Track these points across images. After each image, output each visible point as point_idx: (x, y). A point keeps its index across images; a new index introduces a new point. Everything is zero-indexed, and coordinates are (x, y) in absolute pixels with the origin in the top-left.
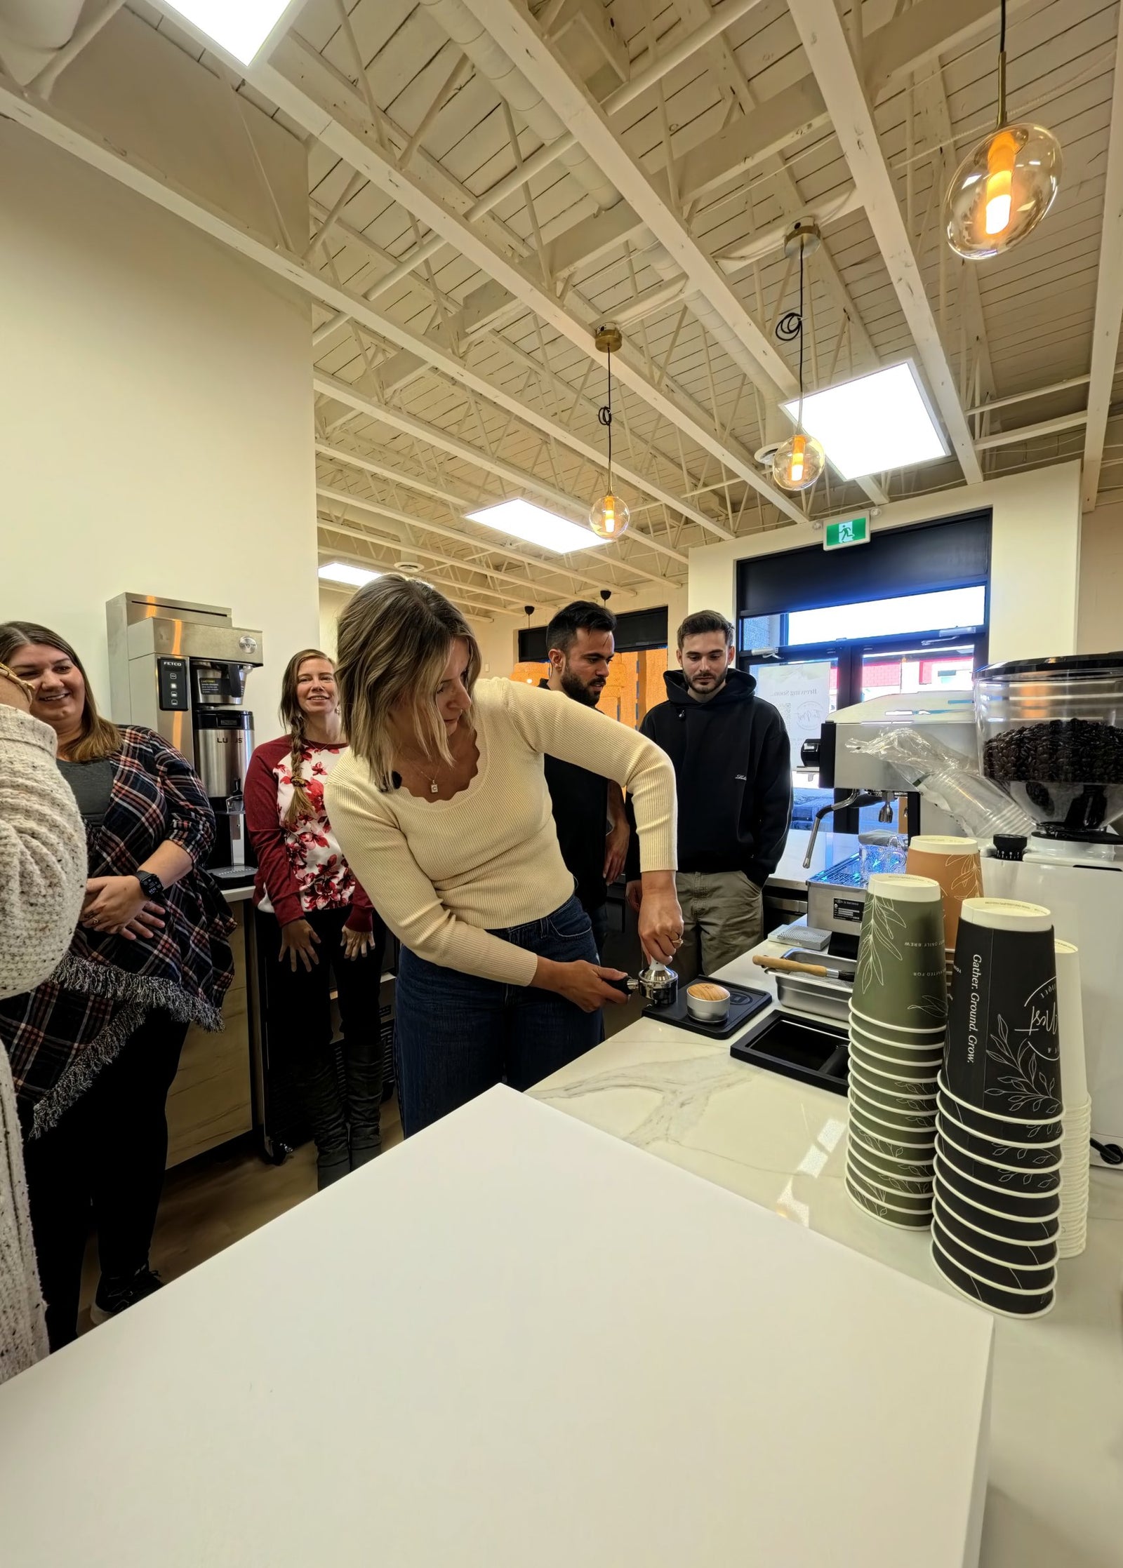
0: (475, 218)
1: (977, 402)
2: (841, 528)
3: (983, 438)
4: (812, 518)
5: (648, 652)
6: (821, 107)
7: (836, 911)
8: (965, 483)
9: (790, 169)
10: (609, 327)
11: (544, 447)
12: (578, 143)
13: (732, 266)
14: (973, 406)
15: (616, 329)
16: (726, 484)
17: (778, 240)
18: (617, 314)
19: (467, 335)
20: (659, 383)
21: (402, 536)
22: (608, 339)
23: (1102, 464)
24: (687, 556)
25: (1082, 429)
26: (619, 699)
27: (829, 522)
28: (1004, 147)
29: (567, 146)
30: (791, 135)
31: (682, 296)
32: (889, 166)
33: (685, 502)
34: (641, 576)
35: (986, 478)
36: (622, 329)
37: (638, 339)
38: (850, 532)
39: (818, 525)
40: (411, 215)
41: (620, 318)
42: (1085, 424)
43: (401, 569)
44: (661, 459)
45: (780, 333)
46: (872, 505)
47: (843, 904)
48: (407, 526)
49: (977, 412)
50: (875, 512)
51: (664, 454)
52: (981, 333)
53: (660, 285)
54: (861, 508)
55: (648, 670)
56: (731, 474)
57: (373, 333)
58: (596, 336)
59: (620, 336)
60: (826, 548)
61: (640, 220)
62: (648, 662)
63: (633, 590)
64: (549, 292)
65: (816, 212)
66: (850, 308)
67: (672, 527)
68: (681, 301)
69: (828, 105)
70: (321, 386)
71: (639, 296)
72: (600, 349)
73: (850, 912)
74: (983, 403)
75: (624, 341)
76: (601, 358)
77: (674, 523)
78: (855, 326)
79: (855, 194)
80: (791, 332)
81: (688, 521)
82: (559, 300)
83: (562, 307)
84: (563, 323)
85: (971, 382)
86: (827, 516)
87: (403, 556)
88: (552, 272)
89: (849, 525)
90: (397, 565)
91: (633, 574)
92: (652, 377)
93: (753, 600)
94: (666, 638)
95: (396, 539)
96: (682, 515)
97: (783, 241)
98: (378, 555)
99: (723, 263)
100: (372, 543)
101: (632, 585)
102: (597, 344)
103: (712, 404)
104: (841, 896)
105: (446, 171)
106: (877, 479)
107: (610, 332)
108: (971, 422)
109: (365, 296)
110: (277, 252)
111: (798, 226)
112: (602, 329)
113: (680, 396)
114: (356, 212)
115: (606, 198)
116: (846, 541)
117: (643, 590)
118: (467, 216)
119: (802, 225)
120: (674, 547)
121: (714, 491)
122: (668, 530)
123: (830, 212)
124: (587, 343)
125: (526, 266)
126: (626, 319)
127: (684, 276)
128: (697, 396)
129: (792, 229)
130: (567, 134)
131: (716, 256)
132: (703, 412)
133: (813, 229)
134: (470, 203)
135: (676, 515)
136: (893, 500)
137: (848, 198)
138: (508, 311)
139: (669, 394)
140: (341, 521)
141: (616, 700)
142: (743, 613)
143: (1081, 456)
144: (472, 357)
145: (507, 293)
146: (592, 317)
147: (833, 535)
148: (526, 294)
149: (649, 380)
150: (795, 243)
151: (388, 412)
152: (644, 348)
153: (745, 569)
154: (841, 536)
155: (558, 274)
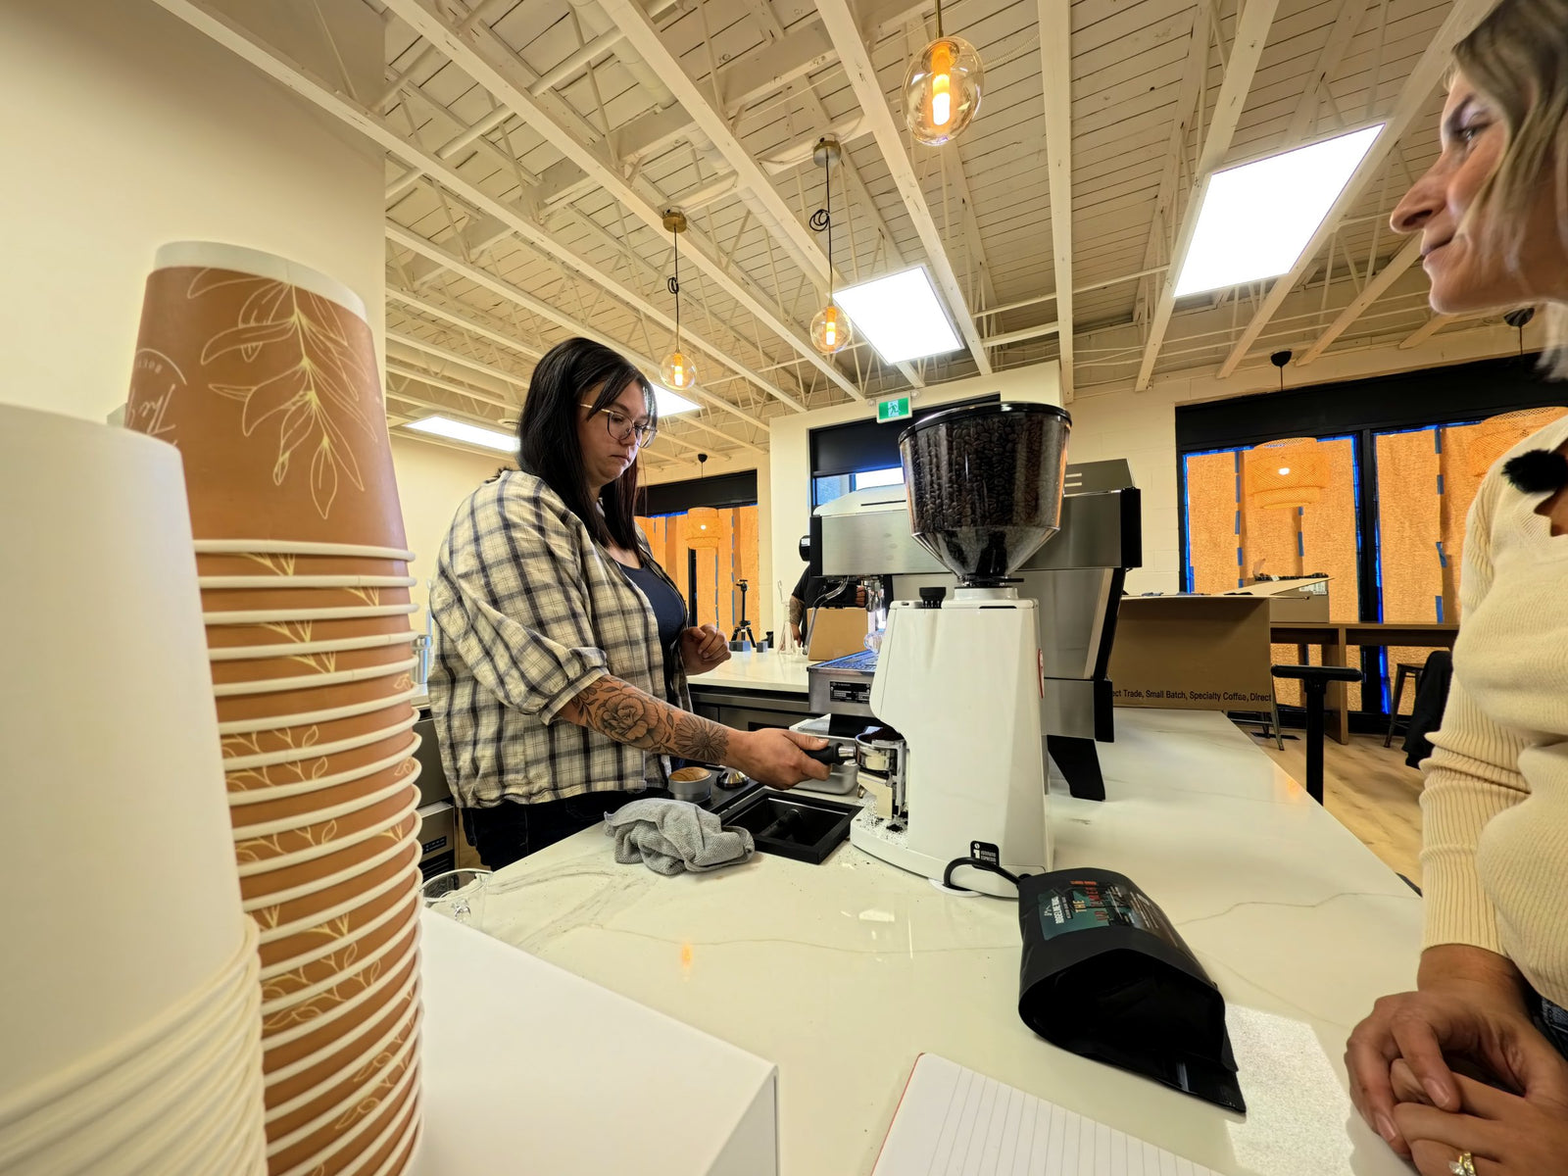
0: (538, 92)
1: (984, 308)
2: (889, 406)
3: (991, 338)
4: (867, 397)
5: (741, 508)
6: (830, 46)
7: (832, 693)
8: (979, 374)
9: (815, 90)
10: (674, 210)
11: (639, 323)
12: (625, 38)
13: (775, 169)
14: (980, 310)
15: (680, 213)
16: (796, 362)
17: (807, 152)
18: (681, 200)
19: (546, 205)
20: (727, 267)
21: (506, 395)
22: (675, 221)
23: (1074, 365)
24: (768, 425)
25: (1056, 335)
26: (717, 549)
27: (881, 400)
28: (943, 56)
29: (616, 39)
30: (810, 62)
31: (734, 190)
32: (888, 101)
33: (761, 376)
34: (733, 443)
35: (994, 371)
36: (687, 213)
37: (704, 224)
38: (897, 409)
39: (872, 402)
40: (490, 95)
41: (684, 203)
42: (1057, 333)
43: (505, 425)
44: (743, 342)
45: (812, 223)
46: (912, 388)
47: (838, 687)
48: (510, 385)
49: (984, 314)
50: (915, 394)
51: (746, 339)
52: (984, 261)
53: (715, 178)
54: (904, 390)
55: (742, 524)
56: (800, 356)
57: (467, 204)
58: (664, 217)
59: (684, 220)
60: (879, 421)
61: (692, 120)
62: (741, 517)
63: (727, 455)
64: (618, 172)
65: (835, 131)
66: (884, 229)
67: (756, 403)
68: (735, 195)
69: (835, 45)
70: (394, 235)
71: (702, 184)
72: (668, 228)
73: (843, 694)
74: (987, 308)
75: (688, 223)
76: (669, 236)
77: (757, 398)
78: (888, 243)
79: (865, 119)
80: (822, 224)
81: (771, 397)
82: (629, 182)
83: (630, 187)
84: (630, 201)
85: (978, 293)
86: (880, 395)
87: (506, 414)
88: (619, 156)
89: (896, 403)
90: (500, 421)
91: (728, 442)
92: (720, 262)
93: (824, 461)
94: (756, 497)
95: (501, 397)
96: (764, 391)
97: (812, 152)
98: (482, 413)
99: (766, 164)
100: (475, 400)
101: (726, 450)
102: (664, 223)
103: (775, 290)
104: (835, 680)
105: (525, 63)
106: (914, 365)
107: (675, 214)
108: (979, 324)
109: (437, 154)
110: (337, 97)
111: (822, 140)
112: (669, 211)
113: (754, 289)
114: (440, 88)
115: (664, 99)
116: (894, 416)
117: (736, 455)
118: (530, 90)
119: (826, 139)
120: (758, 418)
121: (783, 368)
122: (753, 406)
123: (848, 132)
124: (656, 223)
125: (596, 149)
126: (690, 205)
127: (734, 173)
128: (761, 282)
129: (818, 142)
130: (615, 29)
131: (761, 157)
132: (768, 297)
133: (834, 144)
134: (533, 79)
135: (760, 391)
136: (927, 385)
137: (859, 122)
138: (582, 186)
139: (744, 285)
140: (440, 376)
141: (714, 550)
142: (816, 473)
143: (1059, 358)
144: (553, 225)
145: (581, 170)
146: (660, 201)
147: (883, 411)
148: (598, 173)
149: (718, 264)
150: (822, 153)
151: (473, 270)
152: (710, 234)
153: (816, 436)
154: (890, 411)
155: (625, 158)
